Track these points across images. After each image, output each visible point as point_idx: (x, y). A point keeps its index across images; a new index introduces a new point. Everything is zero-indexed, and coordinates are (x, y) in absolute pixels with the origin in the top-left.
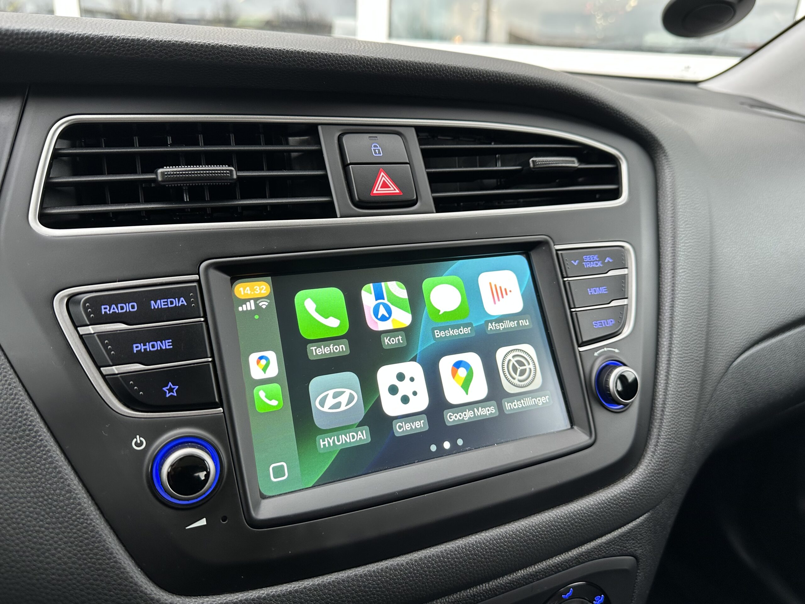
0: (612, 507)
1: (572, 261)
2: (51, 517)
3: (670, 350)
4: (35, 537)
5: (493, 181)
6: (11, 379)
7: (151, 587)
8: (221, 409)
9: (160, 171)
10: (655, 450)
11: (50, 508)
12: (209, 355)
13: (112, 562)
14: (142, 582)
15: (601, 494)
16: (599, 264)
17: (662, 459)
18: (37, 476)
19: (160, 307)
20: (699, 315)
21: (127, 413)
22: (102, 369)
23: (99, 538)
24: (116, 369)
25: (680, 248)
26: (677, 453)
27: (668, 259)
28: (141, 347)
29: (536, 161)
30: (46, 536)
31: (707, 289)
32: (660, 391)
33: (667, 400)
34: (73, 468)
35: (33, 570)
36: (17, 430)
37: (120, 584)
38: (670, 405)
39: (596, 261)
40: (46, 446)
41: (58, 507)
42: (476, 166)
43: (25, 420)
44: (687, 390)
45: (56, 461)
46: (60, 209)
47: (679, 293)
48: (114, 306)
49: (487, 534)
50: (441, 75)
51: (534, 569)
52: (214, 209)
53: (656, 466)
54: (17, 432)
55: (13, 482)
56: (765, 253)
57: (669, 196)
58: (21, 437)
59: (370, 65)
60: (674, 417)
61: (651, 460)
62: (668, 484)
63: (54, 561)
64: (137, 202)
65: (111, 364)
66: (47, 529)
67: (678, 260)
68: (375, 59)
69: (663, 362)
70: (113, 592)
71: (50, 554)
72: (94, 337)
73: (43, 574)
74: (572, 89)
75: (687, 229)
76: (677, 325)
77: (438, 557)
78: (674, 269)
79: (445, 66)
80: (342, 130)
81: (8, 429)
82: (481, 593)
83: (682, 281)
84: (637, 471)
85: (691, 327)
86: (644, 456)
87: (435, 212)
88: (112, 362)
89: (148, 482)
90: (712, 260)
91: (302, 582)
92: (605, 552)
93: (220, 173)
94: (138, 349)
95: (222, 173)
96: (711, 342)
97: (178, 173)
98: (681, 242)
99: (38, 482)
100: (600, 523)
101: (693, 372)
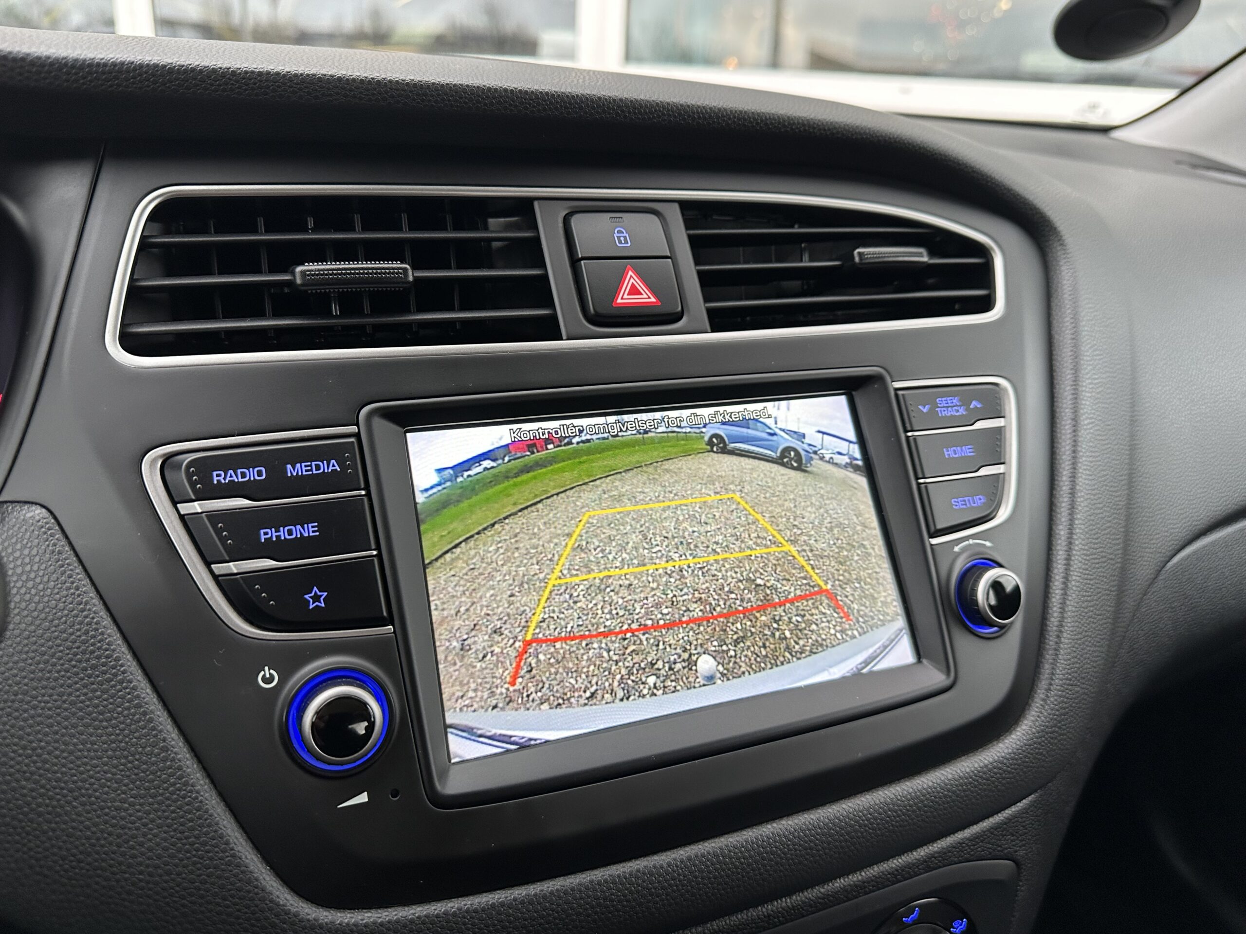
0: (980, 784)
1: (920, 407)
2: (138, 788)
3: (1070, 543)
4: (114, 818)
5: (796, 284)
6: (79, 580)
7: (286, 895)
8: (391, 627)
9: (299, 269)
10: (1047, 696)
11: (136, 774)
12: (373, 547)
13: (227, 857)
14: (272, 886)
15: (963, 763)
16: (960, 410)
17: (1058, 710)
18: (118, 726)
19: (300, 474)
20: (1116, 489)
21: (251, 632)
22: (213, 566)
23: (209, 821)
24: (233, 567)
25: (1086, 387)
26: (1080, 702)
27: (1066, 403)
28: (272, 534)
29: (863, 253)
30: (131, 816)
31: (1126, 450)
32: (1054, 606)
33: (1066, 621)
34: (171, 714)
35: (111, 866)
36: (88, 656)
37: (239, 890)
38: (1069, 627)
39: (957, 406)
40: (130, 682)
41: (148, 773)
42: (770, 262)
43: (99, 642)
44: (1095, 604)
45: (146, 704)
46: (151, 326)
47: (1083, 456)
48: (231, 472)
49: (790, 822)
50: (719, 123)
51: (860, 878)
52: (377, 327)
53: (1049, 722)
54: (88, 660)
55: (82, 734)
56: (1217, 395)
57: (1068, 306)
58: (94, 667)
59: (613, 109)
60: (1076, 646)
61: (1041, 713)
62: (1067, 749)
63: (143, 854)
64: (261, 315)
65: (227, 558)
66: (132, 805)
67: (1082, 404)
68: (621, 100)
69: (1059, 562)
70: (230, 901)
71: (135, 842)
72: (202, 518)
73: (125, 873)
74: (919, 143)
75: (1095, 357)
76: (1080, 505)
77: (716, 855)
78: (1075, 420)
79: (725, 109)
80: (571, 207)
81: (75, 655)
82: (779, 912)
83: (1088, 437)
84: (1019, 729)
85: (1102, 508)
86: (1030, 706)
87: (709, 331)
88: (228, 555)
89: (282, 737)
90: (1134, 406)
91: (511, 891)
92: (969, 853)
93: (388, 274)
94: (266, 537)
95: (392, 274)
96: (1133, 532)
97: (326, 272)
98: (1087, 377)
99: (118, 735)
100: (962, 809)
101: (1106, 578)
